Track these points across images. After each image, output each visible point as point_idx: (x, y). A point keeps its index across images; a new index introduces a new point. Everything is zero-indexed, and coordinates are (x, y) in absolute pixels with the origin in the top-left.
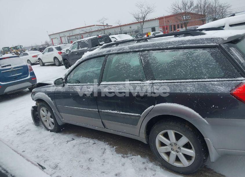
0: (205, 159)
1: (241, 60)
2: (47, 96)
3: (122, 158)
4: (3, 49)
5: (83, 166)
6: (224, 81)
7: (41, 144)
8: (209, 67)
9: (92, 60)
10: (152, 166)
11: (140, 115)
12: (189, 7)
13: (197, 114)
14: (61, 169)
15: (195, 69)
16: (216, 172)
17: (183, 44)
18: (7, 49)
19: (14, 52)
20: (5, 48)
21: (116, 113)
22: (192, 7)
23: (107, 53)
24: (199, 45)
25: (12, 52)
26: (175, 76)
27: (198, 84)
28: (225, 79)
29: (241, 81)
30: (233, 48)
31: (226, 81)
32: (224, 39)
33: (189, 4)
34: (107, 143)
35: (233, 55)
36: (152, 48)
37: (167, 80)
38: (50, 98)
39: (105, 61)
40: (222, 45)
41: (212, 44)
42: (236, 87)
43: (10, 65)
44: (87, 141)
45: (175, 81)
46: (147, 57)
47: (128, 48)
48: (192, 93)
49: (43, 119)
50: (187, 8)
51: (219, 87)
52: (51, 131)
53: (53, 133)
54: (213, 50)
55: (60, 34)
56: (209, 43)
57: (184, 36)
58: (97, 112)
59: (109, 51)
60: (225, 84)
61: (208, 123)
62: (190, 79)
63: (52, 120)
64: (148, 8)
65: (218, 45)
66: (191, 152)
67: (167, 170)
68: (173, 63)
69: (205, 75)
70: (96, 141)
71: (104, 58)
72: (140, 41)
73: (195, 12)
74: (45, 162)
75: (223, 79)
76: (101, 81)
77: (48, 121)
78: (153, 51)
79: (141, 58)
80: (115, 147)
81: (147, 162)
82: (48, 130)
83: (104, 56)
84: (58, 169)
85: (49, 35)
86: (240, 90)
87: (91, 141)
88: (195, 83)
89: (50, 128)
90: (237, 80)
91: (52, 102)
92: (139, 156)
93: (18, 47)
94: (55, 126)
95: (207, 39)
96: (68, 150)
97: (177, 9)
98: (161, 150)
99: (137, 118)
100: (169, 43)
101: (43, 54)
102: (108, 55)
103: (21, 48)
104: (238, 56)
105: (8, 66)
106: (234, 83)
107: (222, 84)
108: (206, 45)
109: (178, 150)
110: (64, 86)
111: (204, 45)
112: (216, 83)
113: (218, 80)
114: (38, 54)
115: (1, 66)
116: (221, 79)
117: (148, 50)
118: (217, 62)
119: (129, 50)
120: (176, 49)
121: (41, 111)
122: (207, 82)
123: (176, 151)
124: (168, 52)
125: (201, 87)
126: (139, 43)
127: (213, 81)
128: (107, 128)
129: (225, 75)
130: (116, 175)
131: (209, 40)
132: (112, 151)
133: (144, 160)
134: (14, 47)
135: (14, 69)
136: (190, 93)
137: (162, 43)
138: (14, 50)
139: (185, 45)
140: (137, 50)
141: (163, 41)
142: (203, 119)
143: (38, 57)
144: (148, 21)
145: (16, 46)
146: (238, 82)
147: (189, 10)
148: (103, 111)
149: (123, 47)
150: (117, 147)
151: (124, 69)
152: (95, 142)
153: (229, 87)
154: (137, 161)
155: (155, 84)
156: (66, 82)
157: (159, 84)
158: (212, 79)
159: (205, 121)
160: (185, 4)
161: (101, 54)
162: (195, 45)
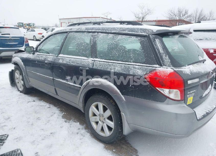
0: (120, 131)
1: (160, 50)
2: (21, 61)
3: (64, 122)
4: (18, 24)
5: (29, 122)
6: (144, 66)
7: (7, 100)
8: (136, 53)
9: (57, 35)
10: (84, 132)
11: (81, 86)
12: (183, 15)
13: (118, 91)
14: (11, 121)
15: (126, 53)
16: (131, 147)
17: (123, 31)
18: (21, 24)
19: (27, 28)
20: (20, 23)
21: (64, 83)
22: (186, 16)
23: (69, 30)
24: (134, 33)
25: (26, 28)
26: (111, 57)
27: (124, 66)
28: (145, 65)
29: (155, 68)
30: (158, 39)
31: (145, 66)
32: (154, 31)
33: (184, 13)
34: (60, 109)
35: (156, 45)
36: (100, 31)
37: (105, 59)
38: (22, 63)
39: (66, 37)
40: (150, 36)
41: (144, 34)
42: (150, 72)
43: (9, 34)
44: (45, 105)
45: (110, 61)
46: (96, 38)
47: (85, 29)
48: (118, 73)
49: (17, 81)
50: (181, 15)
51: (138, 70)
52: (21, 92)
53: (21, 94)
54: (143, 39)
55: (69, 20)
56: (141, 33)
57: (127, 24)
58: (52, 80)
59: (71, 29)
60: (143, 69)
61: (125, 100)
62: (120, 61)
63: (22, 82)
64: (149, 10)
65: (148, 35)
66: (112, 124)
67: (94, 138)
68: (112, 46)
69: (132, 59)
70: (52, 106)
71: (66, 34)
72: (95, 24)
73: (188, 20)
74: (2, 113)
75: (143, 65)
76: (60, 53)
77: (20, 83)
78: (101, 34)
79: (92, 38)
80: (63, 113)
81: (82, 129)
82: (19, 90)
83: (66, 32)
84: (9, 120)
85: (60, 19)
86: (152, 75)
87: (47, 105)
88: (122, 65)
89: (20, 89)
90: (152, 67)
91: (24, 67)
92: (78, 123)
93: (31, 24)
94: (24, 88)
95: (141, 29)
96: (25, 108)
97: (173, 15)
98: (92, 120)
99: (79, 89)
100: (114, 29)
101: (47, 32)
102: (70, 32)
103: (33, 26)
104: (159, 47)
105: (7, 34)
106: (150, 69)
107: (141, 68)
108: (139, 34)
109: (104, 121)
110: (34, 54)
111: (138, 33)
112: (137, 67)
113: (140, 64)
114: (43, 32)
115: (1, 33)
116: (142, 64)
117: (98, 32)
118: (143, 49)
119: (85, 30)
120: (117, 34)
121: (16, 74)
122: (131, 66)
123: (103, 122)
124: (111, 36)
125: (125, 69)
126: (94, 25)
127: (136, 65)
128: (58, 95)
129: (145, 61)
130: (51, 134)
131: (142, 30)
132: (59, 116)
133: (81, 127)
134: (28, 24)
135: (12, 38)
136: (116, 72)
137: (109, 28)
138: (27, 26)
139: (124, 32)
140: (90, 31)
141: (110, 26)
142: (122, 96)
143: (43, 35)
144: (146, 21)
145: (29, 24)
146: (153, 68)
147: (183, 17)
148: (56, 79)
149: (81, 27)
150: (65, 113)
151: (77, 46)
152: (50, 106)
153: (145, 71)
154: (74, 126)
155: (96, 61)
156: (37, 51)
157: (98, 62)
158: (136, 63)
159: (123, 98)
160: (180, 12)
161: (65, 31)
162: (131, 33)
